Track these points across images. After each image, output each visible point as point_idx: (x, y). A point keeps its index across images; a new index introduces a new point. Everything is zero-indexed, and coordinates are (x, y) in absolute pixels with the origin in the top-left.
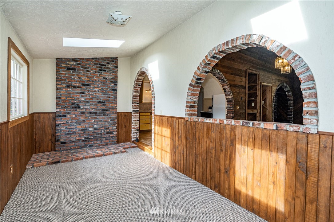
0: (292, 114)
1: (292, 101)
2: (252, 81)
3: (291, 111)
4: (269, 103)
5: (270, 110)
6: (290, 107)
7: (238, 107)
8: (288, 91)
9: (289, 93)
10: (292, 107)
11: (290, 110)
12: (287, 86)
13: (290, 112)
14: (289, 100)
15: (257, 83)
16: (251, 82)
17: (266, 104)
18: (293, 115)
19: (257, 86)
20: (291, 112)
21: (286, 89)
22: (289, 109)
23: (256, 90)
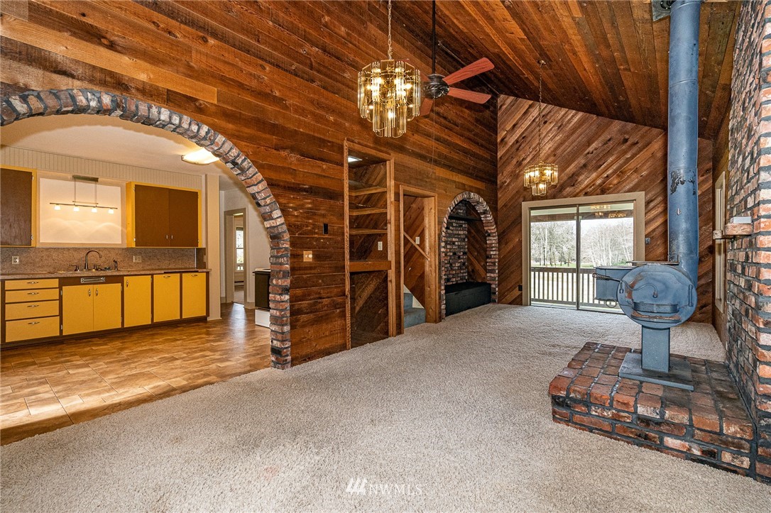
0: (497, 268)
1: (494, 237)
2: (378, 179)
3: (493, 260)
4: (430, 241)
5: (433, 260)
6: (492, 253)
7: (308, 256)
8: (485, 212)
9: (486, 217)
10: (494, 253)
11: (491, 258)
12: (481, 200)
13: (490, 264)
14: (489, 235)
15: (388, 184)
16: (374, 184)
17: (424, 245)
18: (497, 271)
19: (388, 196)
20: (494, 263)
21: (480, 209)
22: (489, 257)
23: (385, 206)
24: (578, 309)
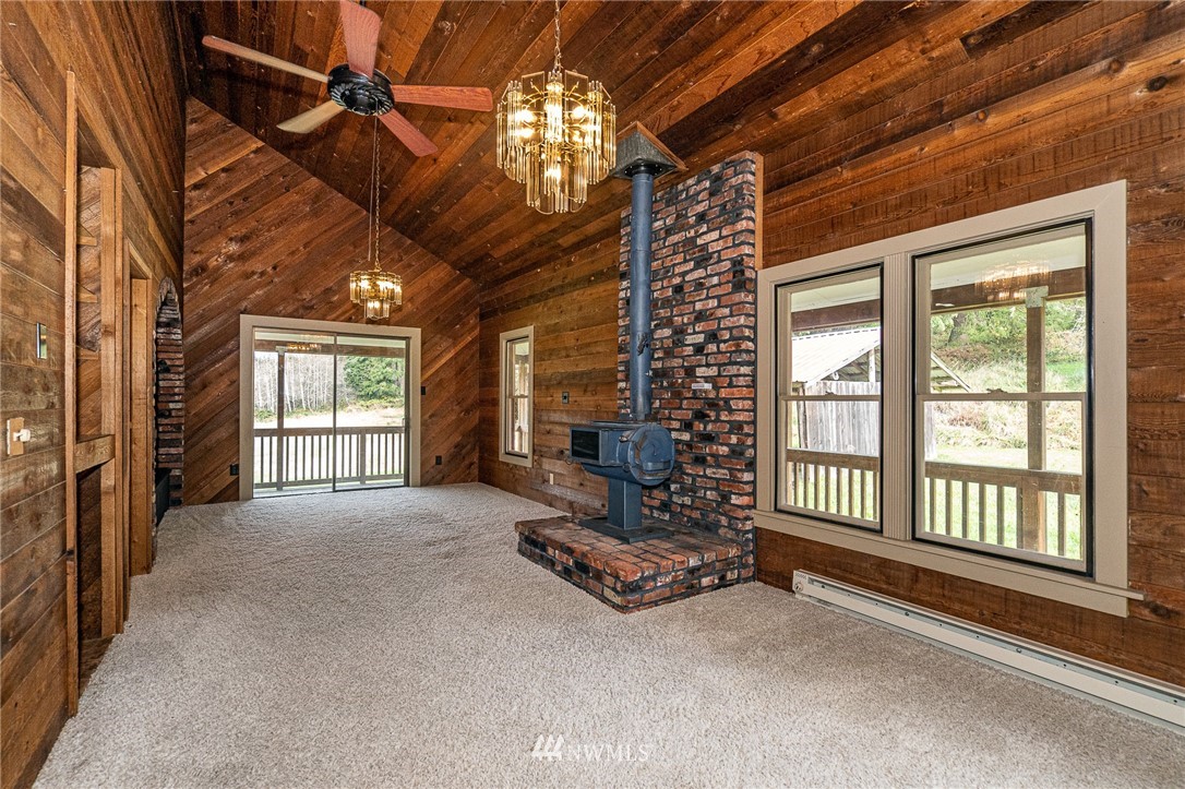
0: (183, 435)
1: (179, 373)
3: (174, 421)
8: (174, 322)
9: (170, 333)
10: (178, 405)
11: (169, 417)
13: (169, 428)
14: (167, 371)
18: (183, 442)
20: (178, 427)
24: (335, 491)
